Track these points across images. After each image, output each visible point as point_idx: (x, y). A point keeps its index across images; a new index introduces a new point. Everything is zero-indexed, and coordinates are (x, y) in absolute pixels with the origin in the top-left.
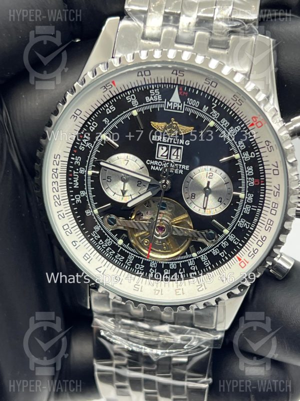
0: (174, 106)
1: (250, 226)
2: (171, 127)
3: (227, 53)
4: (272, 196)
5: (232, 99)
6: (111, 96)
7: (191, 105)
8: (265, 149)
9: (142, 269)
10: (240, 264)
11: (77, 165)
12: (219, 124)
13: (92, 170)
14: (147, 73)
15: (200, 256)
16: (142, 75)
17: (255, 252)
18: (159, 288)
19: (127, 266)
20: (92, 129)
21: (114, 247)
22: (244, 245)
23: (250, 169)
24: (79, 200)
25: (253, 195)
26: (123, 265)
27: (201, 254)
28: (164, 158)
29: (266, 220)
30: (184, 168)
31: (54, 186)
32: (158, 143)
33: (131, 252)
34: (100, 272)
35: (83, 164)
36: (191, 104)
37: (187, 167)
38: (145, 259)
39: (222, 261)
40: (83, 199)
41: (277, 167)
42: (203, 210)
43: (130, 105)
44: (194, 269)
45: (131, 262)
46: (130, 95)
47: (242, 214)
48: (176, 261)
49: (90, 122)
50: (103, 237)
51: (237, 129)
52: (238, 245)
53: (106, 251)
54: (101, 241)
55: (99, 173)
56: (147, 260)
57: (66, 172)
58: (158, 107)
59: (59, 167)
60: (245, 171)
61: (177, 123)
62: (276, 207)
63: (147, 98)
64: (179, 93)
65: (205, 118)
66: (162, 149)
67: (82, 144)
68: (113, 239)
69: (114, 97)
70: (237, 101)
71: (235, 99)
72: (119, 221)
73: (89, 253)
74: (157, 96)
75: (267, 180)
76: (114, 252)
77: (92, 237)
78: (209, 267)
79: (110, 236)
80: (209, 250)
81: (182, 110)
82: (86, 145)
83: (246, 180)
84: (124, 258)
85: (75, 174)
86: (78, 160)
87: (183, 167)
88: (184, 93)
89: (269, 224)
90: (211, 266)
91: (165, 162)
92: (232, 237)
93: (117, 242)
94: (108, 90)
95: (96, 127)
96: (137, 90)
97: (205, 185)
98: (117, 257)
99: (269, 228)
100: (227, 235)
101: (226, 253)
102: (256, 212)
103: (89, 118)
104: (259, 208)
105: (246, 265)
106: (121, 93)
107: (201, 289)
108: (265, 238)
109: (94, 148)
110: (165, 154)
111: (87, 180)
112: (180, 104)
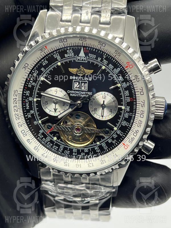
1: (129, 125)
2: (80, 70)
3: (110, 27)
4: (140, 107)
5: (114, 53)
6: (45, 55)
7: (91, 58)
8: (135, 80)
10: (124, 147)
11: (28, 96)
12: (108, 68)
13: (37, 98)
14: (65, 40)
16: (62, 42)
17: (133, 140)
18: (79, 164)
20: (35, 74)
21: (52, 142)
22: (126, 136)
23: (127, 92)
24: (30, 116)
25: (129, 107)
26: (57, 152)
27: (102, 143)
28: (77, 89)
29: (138, 121)
31: (15, 108)
32: (73, 81)
33: (61, 144)
35: (31, 95)
37: (91, 93)
38: (70, 148)
39: (114, 146)
40: (32, 115)
41: (143, 90)
42: (102, 117)
43: (56, 60)
44: (98, 151)
45: (62, 150)
46: (56, 54)
47: (124, 118)
48: (88, 147)
49: (33, 71)
50: (45, 137)
51: (118, 70)
52: (123, 136)
53: (47, 145)
54: (44, 138)
55: (41, 100)
57: (21, 100)
58: (72, 60)
59: (17, 97)
60: (124, 94)
61: (84, 68)
62: (143, 113)
63: (66, 55)
64: (84, 51)
65: (100, 65)
66: (76, 84)
67: (29, 83)
68: (51, 137)
69: (47, 55)
70: (118, 54)
71: (116, 53)
73: (37, 146)
74: (71, 53)
75: (137, 98)
76: (52, 145)
77: (38, 137)
78: (107, 150)
79: (49, 135)
80: (107, 140)
81: (86, 61)
82: (32, 84)
83: (125, 99)
84: (58, 148)
85: (27, 101)
86: (28, 93)
87: (89, 93)
88: (87, 51)
89: (140, 123)
90: (108, 149)
91: (78, 91)
92: (119, 132)
93: (53, 139)
94: (43, 52)
95: (37, 73)
96: (59, 51)
97: (102, 103)
98: (54, 147)
99: (140, 125)
100: (116, 131)
101: (116, 141)
102: (132, 116)
103: (33, 68)
104: (134, 114)
105: (128, 147)
106: (51, 53)
107: (103, 163)
108: (138, 131)
109: (37, 85)
110: (78, 87)
111: (34, 104)
112: (85, 58)
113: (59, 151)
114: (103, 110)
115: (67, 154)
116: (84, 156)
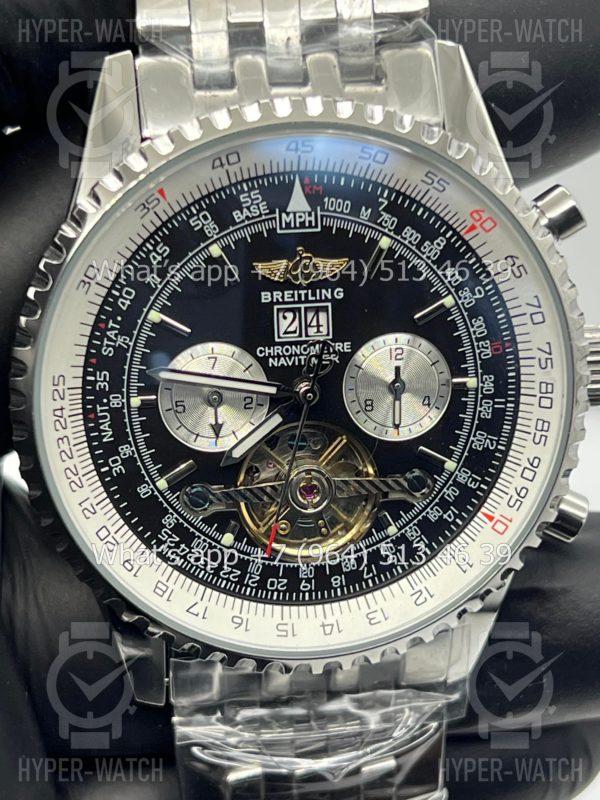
0: (298, 220)
1: (498, 444)
4: (536, 370)
5: (423, 181)
6: (159, 223)
7: (335, 211)
9: (282, 587)
10: (493, 528)
11: (103, 390)
12: (399, 242)
13: (139, 394)
14: (233, 158)
15: (403, 531)
16: (222, 165)
17: (522, 494)
18: (330, 620)
19: (249, 589)
20: (124, 304)
22: (491, 486)
25: (493, 377)
26: (240, 589)
27: (405, 526)
28: (293, 337)
29: (533, 424)
30: (340, 348)
31: (63, 447)
32: (276, 307)
33: (252, 555)
34: (197, 615)
35: (116, 386)
36: (332, 209)
37: (346, 347)
38: (287, 564)
39: (451, 531)
41: (540, 307)
42: (394, 429)
43: (202, 236)
44: (395, 561)
45: (258, 578)
46: (198, 214)
47: (476, 422)
49: (117, 290)
50: (185, 536)
51: (438, 244)
52: (479, 488)
53: (197, 568)
55: (156, 399)
56: (292, 565)
57: (81, 411)
58: (263, 228)
59: (65, 403)
60: (468, 331)
61: (309, 255)
62: (550, 390)
65: (369, 234)
66: (285, 318)
67: (106, 342)
68: (210, 537)
69: (164, 224)
70: (435, 184)
71: (430, 182)
72: (214, 495)
73: (164, 580)
74: (257, 204)
75: (518, 339)
76: (216, 566)
77: (160, 542)
78: (427, 550)
79: (201, 532)
80: (421, 512)
81: (316, 226)
82: (115, 342)
83: (473, 348)
84: (239, 572)
85: (102, 411)
86: (102, 379)
87: (338, 346)
89: (542, 430)
90: (429, 546)
91: (296, 343)
92: (464, 475)
93: (219, 542)
94: (151, 212)
95: (132, 297)
96: (210, 200)
97: (390, 377)
98: (224, 574)
99: (543, 438)
100: (452, 473)
101: (457, 512)
102: (504, 410)
103: (116, 281)
104: (511, 402)
105: (507, 527)
106: (179, 213)
107: (421, 600)
108: (537, 461)
109: (135, 345)
110: (291, 329)
111: (130, 419)
112: (310, 214)
113: (247, 586)
114: (397, 403)
115: (279, 592)
116: (342, 587)
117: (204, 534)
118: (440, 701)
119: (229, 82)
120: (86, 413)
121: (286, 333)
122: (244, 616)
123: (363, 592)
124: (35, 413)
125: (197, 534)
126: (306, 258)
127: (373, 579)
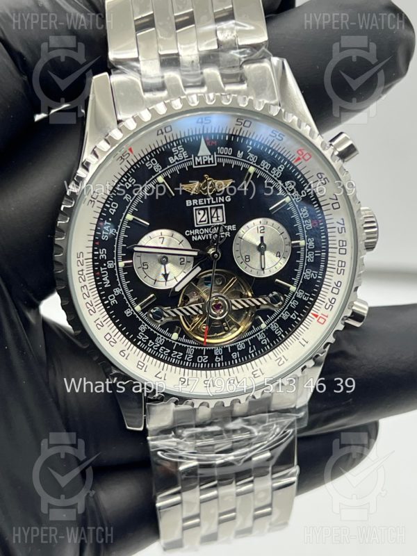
0: (204, 160)
1: (318, 275)
2: (206, 185)
4: (337, 234)
5: (270, 135)
6: (129, 166)
7: (224, 154)
9: (205, 360)
10: (318, 321)
11: (103, 259)
12: (259, 169)
13: (123, 260)
14: (168, 129)
15: (269, 326)
16: (162, 133)
17: (333, 302)
18: (233, 377)
19: (187, 363)
20: (113, 211)
21: (168, 344)
22: (316, 299)
23: (304, 210)
25: (313, 239)
26: (183, 363)
27: (270, 323)
28: (204, 224)
29: (336, 263)
30: (231, 229)
31: (84, 291)
32: (194, 208)
33: (189, 344)
34: (161, 378)
35: (110, 256)
36: (222, 153)
38: (207, 348)
39: (295, 324)
40: (119, 297)
41: (337, 200)
42: (262, 271)
43: (152, 172)
44: (266, 342)
45: (192, 356)
46: (150, 160)
47: (306, 264)
48: (243, 339)
49: (108, 204)
50: (153, 337)
51: (280, 169)
52: (309, 300)
53: (159, 353)
54: (151, 341)
55: (132, 262)
56: (210, 348)
57: (92, 271)
58: (186, 166)
59: (84, 267)
60: (299, 215)
62: (344, 245)
63: (171, 160)
64: (206, 144)
65: (243, 165)
66: (199, 214)
67: (104, 233)
68: (165, 336)
69: (132, 167)
70: (277, 137)
71: (275, 135)
72: (166, 312)
73: (142, 360)
74: (182, 153)
75: (326, 217)
76: (169, 351)
77: (138, 340)
78: (282, 335)
79: (160, 333)
80: (278, 315)
82: (109, 232)
83: (302, 224)
84: (182, 354)
85: (103, 270)
86: (103, 253)
87: (229, 228)
88: (212, 142)
89: (341, 266)
90: (284, 333)
91: (206, 227)
92: (301, 293)
93: (170, 338)
94: (125, 161)
95: (116, 207)
96: (156, 152)
97: (258, 243)
98: (174, 355)
99: (343, 271)
100: (294, 293)
101: (298, 314)
102: (320, 257)
103: (107, 199)
104: (324, 252)
105: (325, 320)
106: (140, 161)
107: (281, 362)
108: (339, 283)
109: (119, 233)
110: (203, 219)
111: (119, 274)
112: (210, 157)
113: (187, 361)
114: (263, 256)
115: (204, 363)
116: (237, 358)
117: (162, 334)
118: (293, 418)
119: (162, 87)
120: (95, 272)
121: (200, 222)
122: (186, 377)
123: (249, 361)
124: (69, 273)
125: (158, 334)
126: (210, 180)
127: (254, 353)
